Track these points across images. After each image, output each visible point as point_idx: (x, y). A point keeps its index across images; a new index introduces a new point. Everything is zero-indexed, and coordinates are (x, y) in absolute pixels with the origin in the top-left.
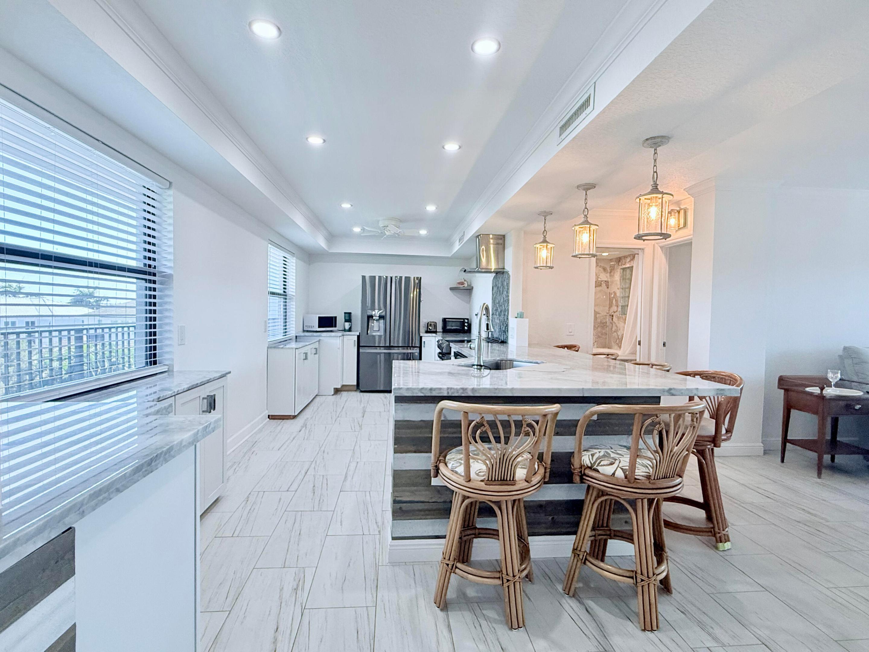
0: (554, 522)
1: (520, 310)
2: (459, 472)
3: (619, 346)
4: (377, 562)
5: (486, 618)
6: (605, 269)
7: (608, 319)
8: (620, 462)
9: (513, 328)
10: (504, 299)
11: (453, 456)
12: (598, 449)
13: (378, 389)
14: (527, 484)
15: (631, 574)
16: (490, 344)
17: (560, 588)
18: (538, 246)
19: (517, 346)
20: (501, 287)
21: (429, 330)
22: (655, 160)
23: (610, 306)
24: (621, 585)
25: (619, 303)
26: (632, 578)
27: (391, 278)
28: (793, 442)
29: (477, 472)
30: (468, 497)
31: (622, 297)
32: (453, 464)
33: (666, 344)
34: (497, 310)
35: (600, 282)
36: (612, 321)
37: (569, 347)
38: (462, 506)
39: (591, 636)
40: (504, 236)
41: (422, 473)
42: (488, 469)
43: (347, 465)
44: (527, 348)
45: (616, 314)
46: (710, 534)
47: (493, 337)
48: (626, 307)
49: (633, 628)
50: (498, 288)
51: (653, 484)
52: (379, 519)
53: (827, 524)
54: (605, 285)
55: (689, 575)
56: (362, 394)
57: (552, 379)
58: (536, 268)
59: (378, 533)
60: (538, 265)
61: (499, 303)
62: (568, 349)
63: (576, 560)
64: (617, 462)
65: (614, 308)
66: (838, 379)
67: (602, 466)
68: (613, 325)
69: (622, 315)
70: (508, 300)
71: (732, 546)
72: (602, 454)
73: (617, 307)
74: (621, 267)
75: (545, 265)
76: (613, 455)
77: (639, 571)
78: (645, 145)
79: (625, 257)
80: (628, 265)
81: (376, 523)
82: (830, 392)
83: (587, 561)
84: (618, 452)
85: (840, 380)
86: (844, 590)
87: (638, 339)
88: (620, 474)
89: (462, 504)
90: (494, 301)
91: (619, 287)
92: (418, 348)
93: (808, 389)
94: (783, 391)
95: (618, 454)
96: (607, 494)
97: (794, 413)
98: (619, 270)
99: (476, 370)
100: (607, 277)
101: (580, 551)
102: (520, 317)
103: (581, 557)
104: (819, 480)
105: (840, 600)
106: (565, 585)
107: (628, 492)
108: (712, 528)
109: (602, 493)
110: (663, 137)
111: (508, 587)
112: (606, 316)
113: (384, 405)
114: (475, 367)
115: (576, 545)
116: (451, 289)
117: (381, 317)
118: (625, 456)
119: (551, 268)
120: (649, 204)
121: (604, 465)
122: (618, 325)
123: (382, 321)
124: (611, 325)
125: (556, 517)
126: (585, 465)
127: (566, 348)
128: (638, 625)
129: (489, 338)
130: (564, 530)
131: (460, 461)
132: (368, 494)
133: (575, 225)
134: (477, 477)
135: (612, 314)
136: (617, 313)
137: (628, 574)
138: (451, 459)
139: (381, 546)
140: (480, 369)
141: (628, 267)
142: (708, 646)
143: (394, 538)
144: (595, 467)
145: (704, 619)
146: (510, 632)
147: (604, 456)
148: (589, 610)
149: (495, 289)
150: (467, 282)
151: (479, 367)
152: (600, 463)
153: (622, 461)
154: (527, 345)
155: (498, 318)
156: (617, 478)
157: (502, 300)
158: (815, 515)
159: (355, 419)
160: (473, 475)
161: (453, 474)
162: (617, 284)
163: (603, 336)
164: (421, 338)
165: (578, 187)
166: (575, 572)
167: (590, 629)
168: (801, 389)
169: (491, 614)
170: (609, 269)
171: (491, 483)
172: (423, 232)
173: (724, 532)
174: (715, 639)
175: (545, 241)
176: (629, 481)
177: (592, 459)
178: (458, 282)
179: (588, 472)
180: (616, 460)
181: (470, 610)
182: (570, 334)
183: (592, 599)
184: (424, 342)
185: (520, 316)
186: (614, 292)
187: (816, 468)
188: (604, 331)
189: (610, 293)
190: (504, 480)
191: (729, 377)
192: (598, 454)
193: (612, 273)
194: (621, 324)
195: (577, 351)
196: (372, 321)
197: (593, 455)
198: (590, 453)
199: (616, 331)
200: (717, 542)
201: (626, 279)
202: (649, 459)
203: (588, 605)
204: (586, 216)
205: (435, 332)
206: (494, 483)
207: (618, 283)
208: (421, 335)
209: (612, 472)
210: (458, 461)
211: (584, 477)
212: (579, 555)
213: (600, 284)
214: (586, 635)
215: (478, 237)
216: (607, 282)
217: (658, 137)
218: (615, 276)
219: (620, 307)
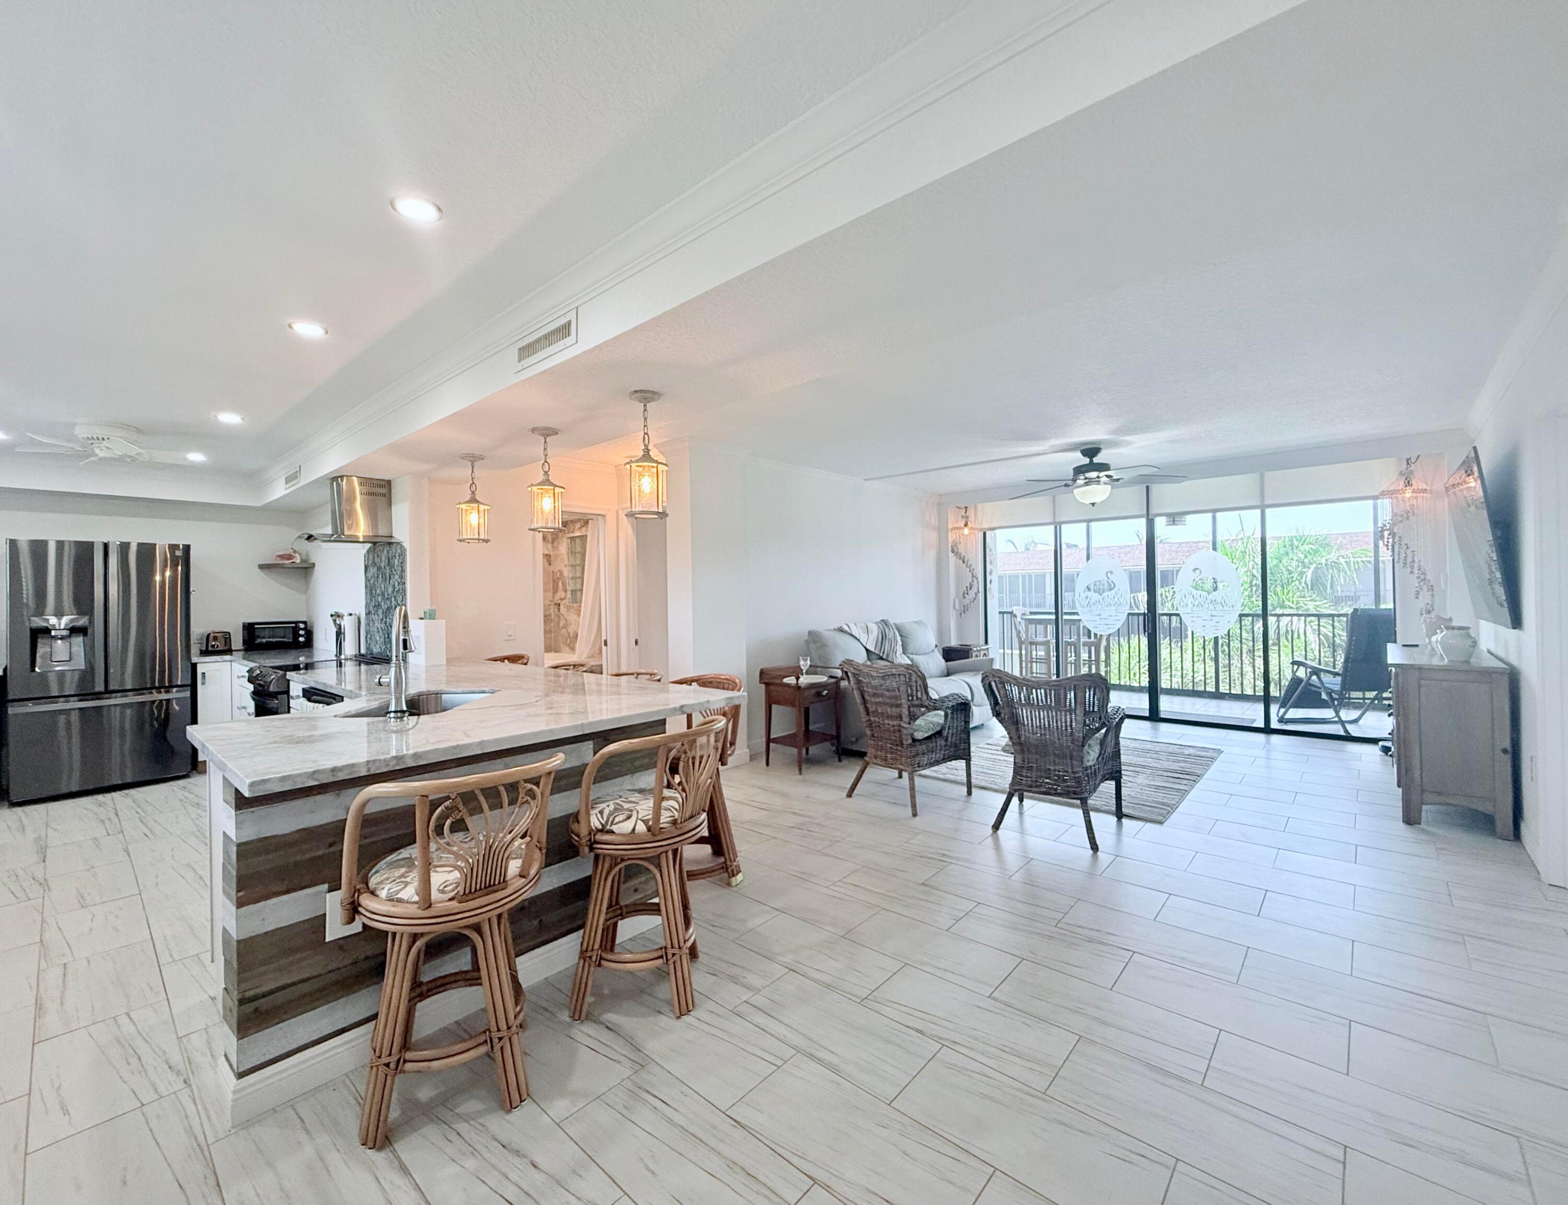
0: (542, 927)
1: (428, 607)
2: (406, 899)
3: (570, 648)
4: (201, 1138)
5: (466, 1118)
7: (552, 610)
8: (638, 813)
9: (418, 637)
10: (394, 588)
11: (386, 876)
12: (604, 802)
13: (65, 790)
14: (524, 880)
15: (659, 953)
16: (363, 667)
17: (565, 1016)
18: (463, 506)
19: (426, 667)
20: (387, 568)
21: (210, 649)
22: (645, 419)
23: (555, 591)
24: (641, 974)
25: (567, 586)
26: (661, 957)
27: (106, 546)
28: (776, 741)
29: (441, 888)
30: (422, 934)
31: (572, 578)
32: (389, 889)
33: (639, 642)
34: (379, 605)
36: (558, 613)
37: (514, 659)
38: (411, 952)
39: (622, 1059)
40: (389, 482)
41: (307, 926)
42: (464, 875)
43: (34, 982)
44: (445, 668)
45: (563, 602)
46: (722, 871)
47: (372, 654)
48: (578, 593)
49: (666, 1021)
50: (379, 568)
51: (681, 828)
52: (176, 1058)
53: (815, 821)
55: (710, 928)
56: (19, 810)
57: (529, 715)
58: (460, 541)
59: (183, 1085)
60: (464, 537)
61: (383, 594)
62: (509, 660)
63: (587, 965)
64: (635, 813)
65: (561, 594)
66: (808, 667)
67: (616, 823)
68: (560, 617)
69: (573, 603)
70: (404, 591)
71: (744, 877)
72: (612, 807)
73: (566, 591)
74: (568, 536)
75: (476, 537)
76: (626, 806)
77: (669, 946)
78: (633, 397)
79: (573, 522)
80: (578, 534)
81: (170, 1067)
82: (805, 680)
83: (602, 962)
84: (630, 799)
85: (810, 666)
86: (838, 883)
87: (604, 638)
88: (641, 828)
89: (410, 948)
90: (371, 591)
91: (566, 563)
92: (189, 688)
93: (785, 680)
94: (764, 685)
95: (631, 802)
96: (623, 860)
97: (774, 707)
98: (565, 540)
99: (392, 720)
100: (548, 549)
101: (592, 950)
102: (430, 618)
103: (594, 958)
104: (800, 777)
105: (838, 895)
106: (572, 1010)
107: (651, 849)
108: (723, 863)
109: (615, 861)
110: (654, 393)
111: (502, 1048)
112: (549, 605)
113: (102, 821)
114: (392, 715)
115: (585, 945)
116: (262, 567)
117: (74, 631)
118: (640, 803)
119: (487, 541)
120: (640, 473)
121: (620, 822)
122: (568, 618)
123: (78, 640)
124: (557, 618)
125: (544, 918)
126: (594, 828)
127: (506, 661)
128: (671, 1015)
129: (363, 655)
130: (564, 929)
131: (403, 879)
132: (124, 1020)
133: (532, 485)
134: (441, 895)
135: (559, 602)
136: (566, 601)
137: (656, 955)
138: (382, 881)
139: (200, 1107)
140: (401, 718)
141: (579, 537)
142: (744, 999)
143: (241, 1075)
144: (608, 827)
145: (736, 971)
146: (508, 1117)
147: (616, 809)
148: (609, 1025)
149: (373, 570)
150: (300, 555)
151: (399, 714)
152: (613, 820)
153: (640, 811)
154: (444, 662)
155: (382, 620)
156: (639, 835)
157: (390, 590)
158: (803, 816)
159: (20, 872)
160: (435, 895)
161: (394, 906)
162: (563, 560)
164: (194, 666)
165: (533, 430)
166: (586, 983)
167: (619, 1050)
168: (778, 681)
169: (470, 1106)
170: (550, 538)
171: (471, 896)
172: (196, 457)
173: (735, 864)
174: (749, 988)
175: (473, 500)
176: (654, 835)
177: (603, 818)
178: (278, 554)
179: (600, 837)
180: (631, 811)
181: (432, 1120)
182: (509, 638)
183: (609, 1011)
184: (203, 673)
185: (430, 615)
186: (560, 571)
187: (797, 764)
189: (553, 572)
190: (490, 886)
191: (727, 679)
192: (608, 808)
193: (555, 544)
194: (572, 617)
195: (526, 664)
196: (48, 641)
197: (601, 812)
198: (596, 811)
199: (565, 626)
200: (730, 877)
201: (575, 553)
202: (675, 799)
203: (608, 1021)
204: (546, 473)
205: (229, 651)
206: (475, 896)
207: (565, 558)
208: (194, 660)
209: (631, 828)
210: (398, 880)
211: (595, 846)
212: (590, 957)
214: (614, 1060)
215: (335, 479)
216: (548, 556)
217: (649, 392)
218: (560, 546)
219: (569, 593)
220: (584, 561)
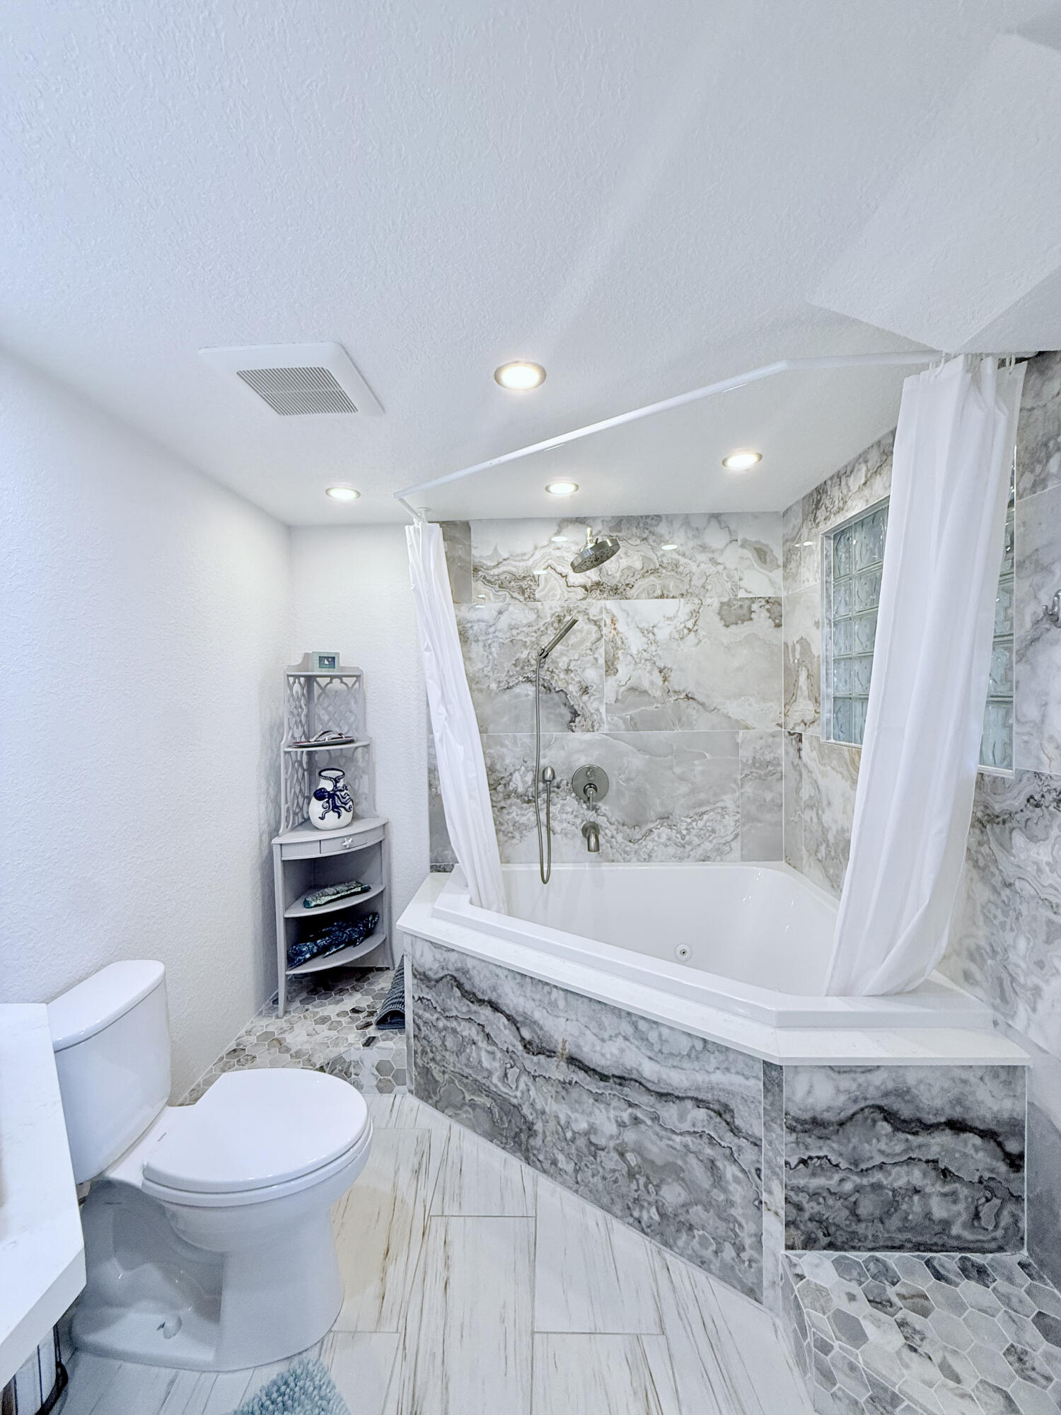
6: (762, 554)
7: (783, 748)
23: (791, 696)
25: (823, 686)
31: (837, 661)
35: (746, 603)
36: (796, 761)
45: (811, 730)
48: (857, 706)
54: (765, 614)
65: (804, 708)
68: (801, 775)
69: (837, 738)
73: (818, 700)
74: (826, 527)
79: (845, 474)
80: (858, 507)
91: (821, 615)
100: (772, 582)
112: (773, 735)
122: (821, 782)
124: (796, 776)
135: (798, 730)
136: (819, 730)
141: (862, 516)
162: (811, 605)
163: (768, 817)
170: (779, 554)
186: (803, 641)
188: (769, 796)
189: (786, 645)
193: (793, 565)
194: (832, 782)
199: (818, 807)
207: (817, 598)
213: (745, 611)
216: (772, 604)
218: (802, 570)
219: (828, 705)
220: (876, 602)
